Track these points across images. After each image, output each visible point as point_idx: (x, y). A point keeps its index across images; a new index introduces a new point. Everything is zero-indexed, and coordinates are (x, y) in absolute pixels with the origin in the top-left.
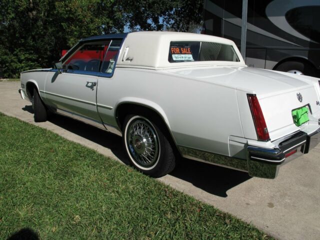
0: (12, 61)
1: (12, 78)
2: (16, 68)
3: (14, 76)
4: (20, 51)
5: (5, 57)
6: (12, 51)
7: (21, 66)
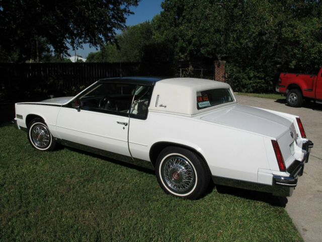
0: (243, 78)
1: (241, 91)
2: (246, 83)
3: (243, 90)
4: (250, 69)
5: (238, 74)
6: (244, 69)
7: (249, 83)
